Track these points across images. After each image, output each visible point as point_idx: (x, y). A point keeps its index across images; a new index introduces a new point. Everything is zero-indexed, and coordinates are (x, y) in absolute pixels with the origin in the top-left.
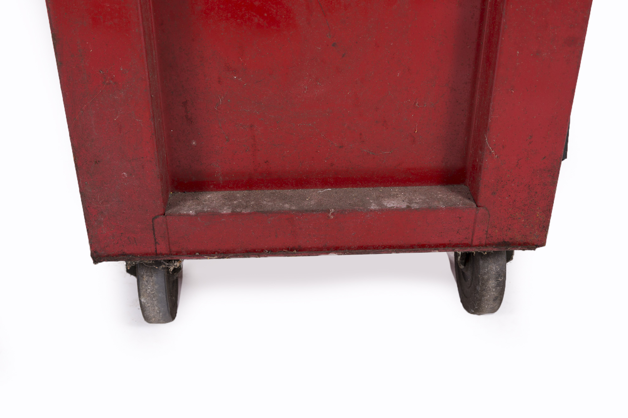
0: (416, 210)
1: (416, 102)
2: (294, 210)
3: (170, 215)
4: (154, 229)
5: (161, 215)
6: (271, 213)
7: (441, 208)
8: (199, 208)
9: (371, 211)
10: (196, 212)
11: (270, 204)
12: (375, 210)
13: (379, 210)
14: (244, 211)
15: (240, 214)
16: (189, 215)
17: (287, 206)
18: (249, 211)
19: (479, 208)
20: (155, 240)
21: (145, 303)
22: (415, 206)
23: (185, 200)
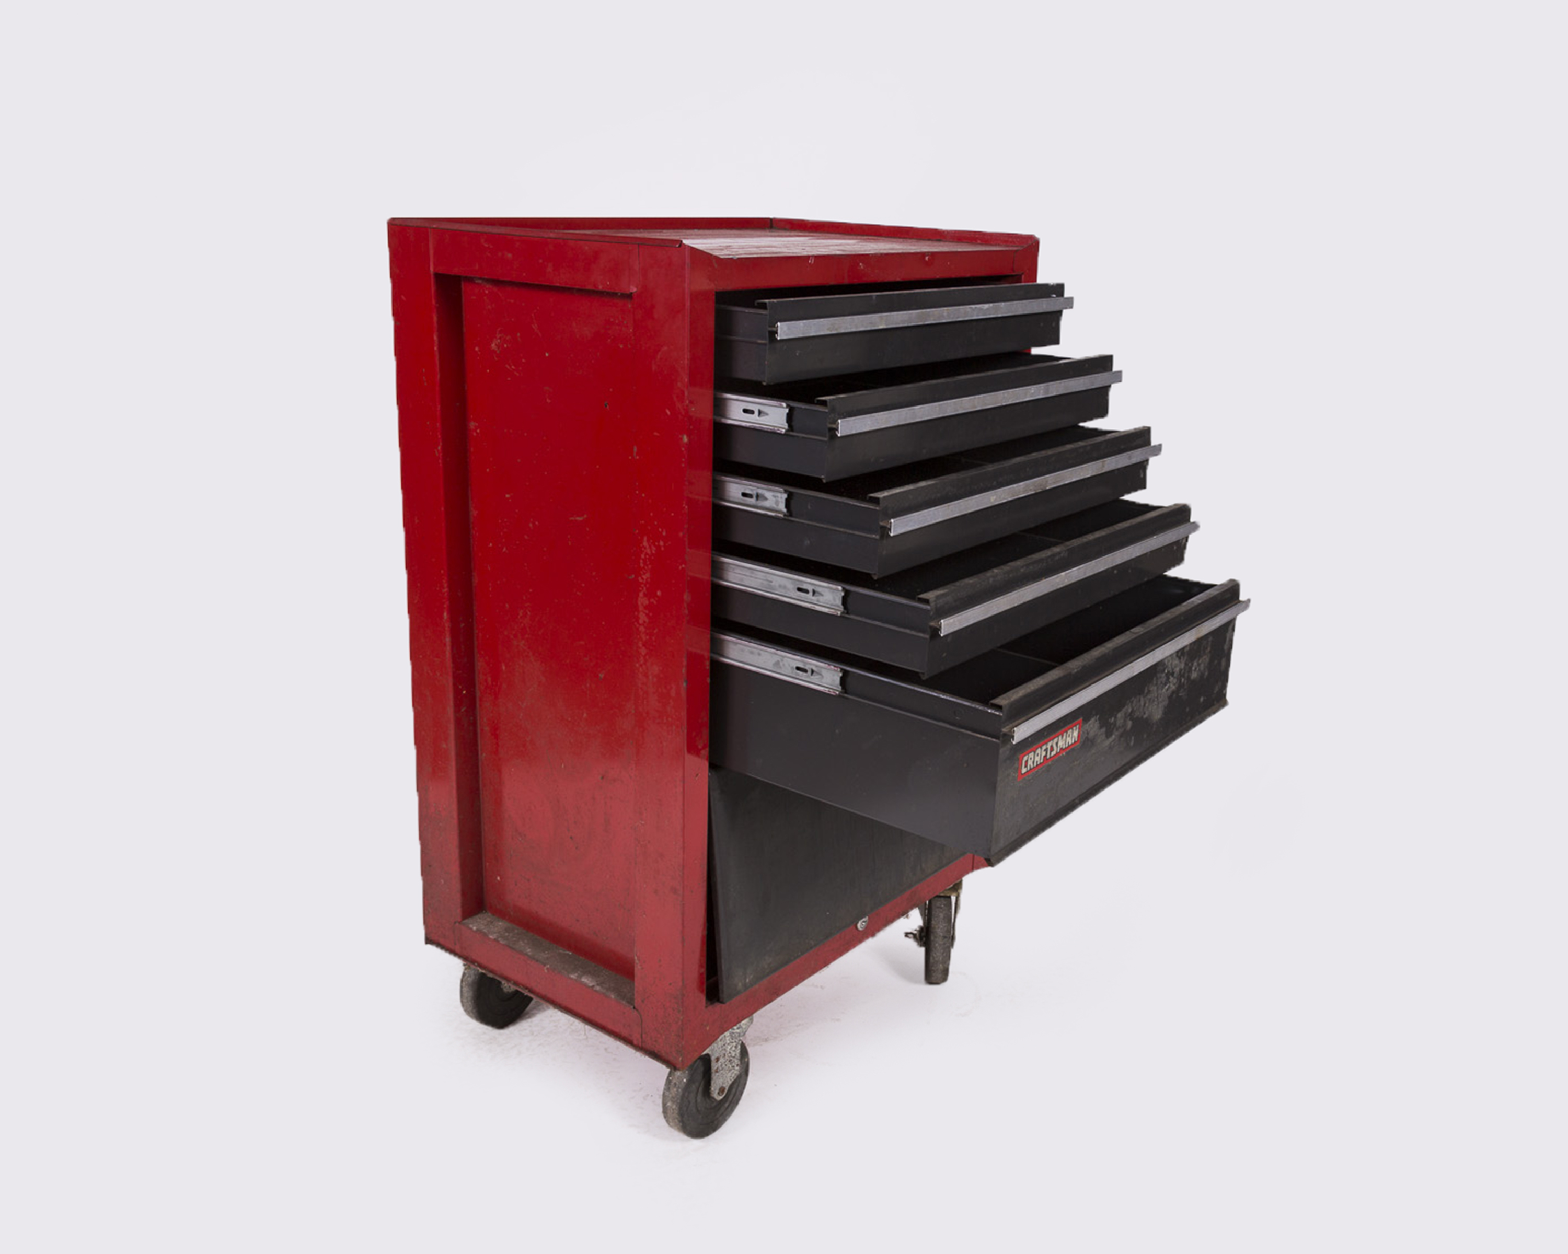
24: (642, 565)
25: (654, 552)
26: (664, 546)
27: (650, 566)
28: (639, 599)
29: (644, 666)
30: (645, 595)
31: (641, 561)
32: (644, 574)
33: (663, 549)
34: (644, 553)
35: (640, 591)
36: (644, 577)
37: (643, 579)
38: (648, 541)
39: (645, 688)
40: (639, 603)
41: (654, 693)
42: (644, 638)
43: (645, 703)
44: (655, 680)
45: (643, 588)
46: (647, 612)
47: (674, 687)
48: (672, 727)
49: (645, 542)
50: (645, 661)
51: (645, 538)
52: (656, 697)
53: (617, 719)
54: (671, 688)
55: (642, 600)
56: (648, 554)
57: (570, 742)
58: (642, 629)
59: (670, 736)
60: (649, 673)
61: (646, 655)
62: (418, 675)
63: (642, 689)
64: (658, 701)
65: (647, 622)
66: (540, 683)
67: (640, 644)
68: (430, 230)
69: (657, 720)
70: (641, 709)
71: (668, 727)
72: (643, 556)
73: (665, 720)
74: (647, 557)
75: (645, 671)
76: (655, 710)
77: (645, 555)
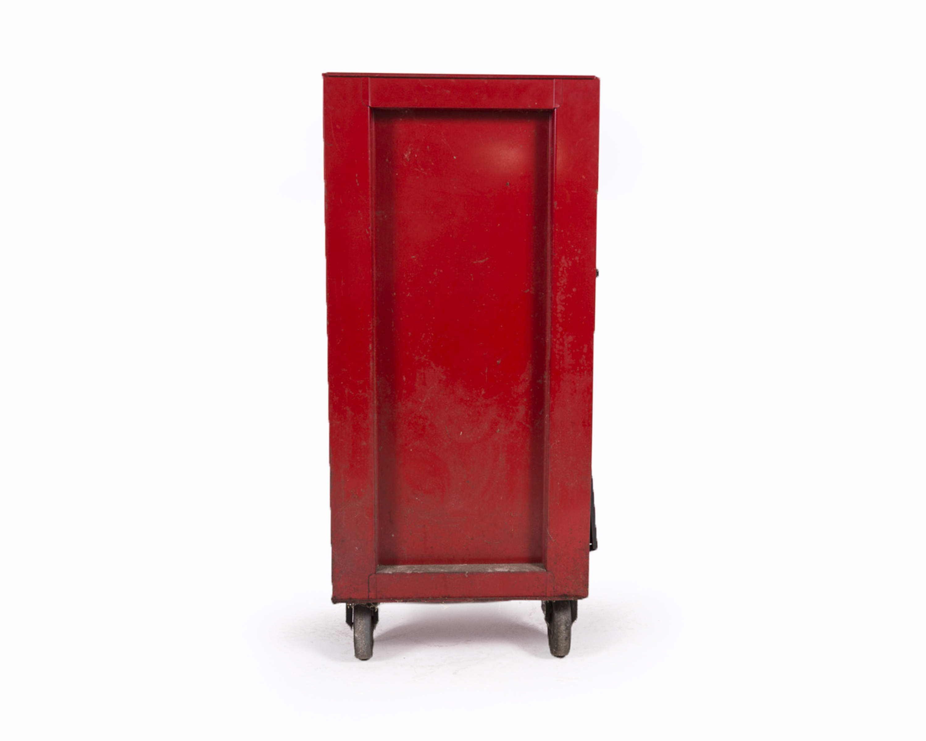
0: (513, 573)
1: (512, 514)
2: (446, 572)
3: (378, 574)
4: (369, 583)
5: (373, 573)
6: (434, 573)
7: (527, 572)
8: (394, 571)
9: (488, 573)
10: (392, 572)
11: (433, 570)
12: (490, 573)
13: (493, 573)
14: (419, 572)
15: (417, 573)
16: (388, 574)
17: (442, 570)
18: (421, 572)
20: (369, 589)
21: (357, 637)
22: (512, 571)
23: (387, 568)
24: (560, 275)
25: (570, 265)
26: (579, 259)
27: (566, 274)
28: (557, 297)
29: (561, 340)
30: (562, 293)
31: (560, 273)
32: (562, 280)
33: (578, 261)
34: (562, 267)
35: (559, 291)
36: (562, 282)
37: (560, 283)
38: (566, 258)
39: (561, 353)
40: (557, 300)
41: (569, 354)
42: (561, 321)
43: (561, 362)
44: (570, 346)
45: (561, 289)
46: (564, 303)
47: (586, 346)
48: (584, 372)
49: (563, 260)
50: (562, 335)
51: (563, 257)
52: (570, 356)
53: (512, 388)
54: (583, 347)
55: (560, 297)
56: (565, 267)
57: (469, 415)
58: (559, 315)
59: (582, 379)
60: (565, 342)
61: (562, 331)
62: (338, 398)
63: (558, 354)
64: (573, 358)
65: (564, 310)
66: (440, 381)
67: (557, 326)
68: (369, 78)
69: (572, 371)
70: (557, 367)
71: (580, 373)
72: (561, 269)
73: (578, 370)
74: (565, 269)
75: (562, 342)
76: (570, 365)
77: (563, 268)
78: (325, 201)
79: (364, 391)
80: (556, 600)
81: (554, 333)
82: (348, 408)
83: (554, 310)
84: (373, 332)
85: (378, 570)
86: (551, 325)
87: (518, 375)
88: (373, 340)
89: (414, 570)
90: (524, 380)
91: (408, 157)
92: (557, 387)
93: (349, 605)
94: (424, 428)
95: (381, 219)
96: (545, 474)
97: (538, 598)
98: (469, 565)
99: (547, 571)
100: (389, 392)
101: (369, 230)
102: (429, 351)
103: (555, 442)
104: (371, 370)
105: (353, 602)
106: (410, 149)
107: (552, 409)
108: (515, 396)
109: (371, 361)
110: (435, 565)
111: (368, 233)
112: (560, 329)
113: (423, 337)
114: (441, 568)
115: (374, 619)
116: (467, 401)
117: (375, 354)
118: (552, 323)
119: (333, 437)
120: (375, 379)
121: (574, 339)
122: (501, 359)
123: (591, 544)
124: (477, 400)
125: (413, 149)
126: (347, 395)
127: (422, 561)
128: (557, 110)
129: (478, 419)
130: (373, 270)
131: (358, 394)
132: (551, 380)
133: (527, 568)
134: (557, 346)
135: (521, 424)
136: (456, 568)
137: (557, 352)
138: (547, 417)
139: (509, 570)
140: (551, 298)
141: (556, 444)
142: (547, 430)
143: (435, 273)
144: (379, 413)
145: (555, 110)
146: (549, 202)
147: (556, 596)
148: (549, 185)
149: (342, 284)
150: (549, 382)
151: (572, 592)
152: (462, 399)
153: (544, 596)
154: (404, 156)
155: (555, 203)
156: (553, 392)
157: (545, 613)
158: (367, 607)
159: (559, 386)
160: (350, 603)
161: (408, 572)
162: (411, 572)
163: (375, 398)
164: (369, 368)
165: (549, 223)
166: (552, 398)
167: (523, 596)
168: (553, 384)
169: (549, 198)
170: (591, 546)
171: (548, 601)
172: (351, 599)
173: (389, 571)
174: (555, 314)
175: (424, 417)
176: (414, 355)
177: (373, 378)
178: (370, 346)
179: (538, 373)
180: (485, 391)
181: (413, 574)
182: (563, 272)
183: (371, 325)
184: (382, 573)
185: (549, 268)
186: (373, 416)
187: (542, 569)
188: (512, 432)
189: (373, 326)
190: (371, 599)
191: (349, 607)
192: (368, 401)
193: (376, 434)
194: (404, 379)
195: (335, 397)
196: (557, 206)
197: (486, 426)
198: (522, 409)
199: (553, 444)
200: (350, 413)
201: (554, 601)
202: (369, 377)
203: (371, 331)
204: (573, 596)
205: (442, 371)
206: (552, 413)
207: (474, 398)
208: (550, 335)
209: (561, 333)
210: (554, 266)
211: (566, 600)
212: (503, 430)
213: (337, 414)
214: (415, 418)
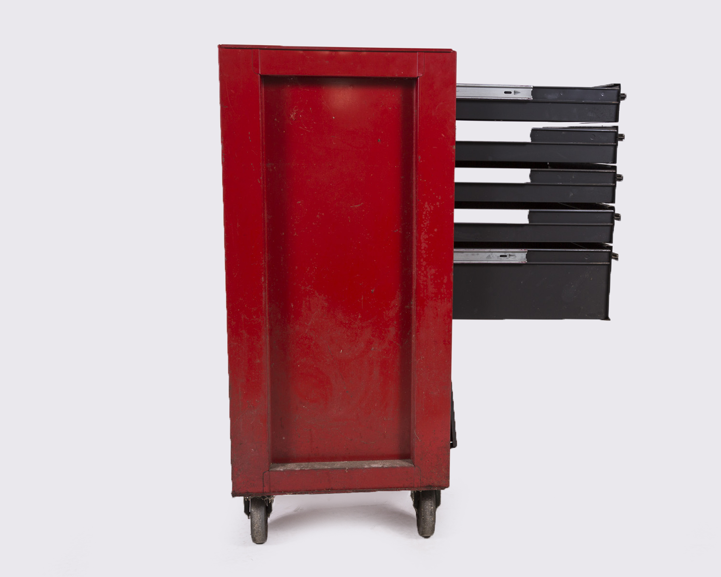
0: (386, 468)
1: (384, 418)
2: (329, 468)
3: (271, 471)
4: (263, 479)
5: (267, 471)
6: (319, 470)
7: (398, 467)
8: (285, 468)
9: (365, 468)
10: (283, 469)
11: (318, 466)
12: (367, 468)
13: (369, 468)
14: (306, 469)
15: (304, 470)
16: (280, 471)
17: (326, 467)
18: (308, 469)
19: (415, 467)
20: (263, 484)
22: (385, 466)
23: (279, 466)
24: (424, 218)
25: (432, 209)
26: (439, 205)
27: (429, 217)
28: (422, 236)
29: (425, 272)
30: (426, 233)
31: (423, 216)
32: (425, 222)
33: (439, 206)
35: (423, 232)
36: (426, 224)
37: (424, 225)
38: (428, 204)
39: (425, 283)
40: (422, 238)
41: (432, 284)
42: (425, 256)
43: (425, 291)
44: (432, 277)
45: (424, 230)
46: (427, 242)
47: (446, 277)
48: (444, 299)
49: (426, 205)
50: (425, 269)
51: (426, 203)
52: (433, 286)
53: (384, 312)
54: (444, 279)
55: (424, 236)
56: (428, 211)
57: (347, 336)
58: (423, 252)
59: (442, 305)
60: (428, 274)
61: (426, 265)
62: (235, 323)
63: (423, 284)
64: (435, 288)
65: (427, 248)
66: (323, 307)
67: (422, 260)
68: (259, 50)
69: (434, 298)
70: (422, 295)
71: (441, 300)
72: (424, 213)
73: (439, 297)
74: (428, 212)
75: (426, 274)
76: (432, 293)
77: (426, 212)
78: (222, 155)
79: (258, 317)
80: (423, 490)
81: (419, 266)
82: (244, 332)
83: (419, 247)
84: (265, 266)
85: (271, 468)
86: (417, 260)
87: (389, 302)
88: (265, 273)
89: (302, 467)
90: (394, 306)
91: (294, 117)
92: (422, 312)
93: (247, 498)
94: (309, 347)
95: (271, 170)
96: (412, 385)
97: (407, 489)
98: (349, 462)
99: (415, 466)
100: (279, 316)
101: (260, 180)
102: (313, 282)
103: (420, 358)
104: (264, 299)
105: (250, 495)
106: (295, 111)
107: (418, 331)
108: (387, 320)
109: (264, 291)
110: (320, 463)
111: (259, 182)
112: (424, 263)
113: (308, 270)
114: (325, 465)
115: (268, 510)
116: (346, 324)
117: (266, 285)
118: (417, 258)
119: (232, 356)
120: (267, 306)
121: (436, 272)
122: (374, 288)
123: (451, 442)
124: (354, 323)
125: (297, 110)
126: (243, 320)
127: (309, 460)
128: (420, 78)
129: (356, 339)
130: (264, 214)
131: (253, 319)
132: (417, 306)
133: (398, 463)
134: (422, 277)
135: (391, 342)
136: (338, 465)
137: (421, 283)
138: (414, 337)
139: (382, 466)
140: (417, 237)
141: (422, 359)
142: (414, 348)
143: (318, 216)
144: (270, 334)
145: (419, 78)
146: (414, 156)
147: (423, 487)
148: (414, 141)
149: (238, 226)
150: (415, 307)
151: (436, 483)
152: (341, 322)
153: (412, 487)
154: (291, 116)
155: (420, 157)
156: (419, 316)
157: (414, 500)
158: (262, 499)
159: (423, 311)
160: (247, 497)
161: (297, 469)
162: (299, 469)
163: (267, 323)
164: (262, 297)
165: (414, 174)
166: (417, 321)
167: (394, 488)
168: (418, 309)
169: (414, 153)
170: (451, 443)
171: (416, 491)
172: (248, 493)
173: (281, 468)
174: (420, 251)
175: (310, 338)
176: (300, 285)
177: (265, 306)
178: (263, 278)
179: (406, 300)
180: (361, 315)
181: (301, 470)
182: (426, 215)
183: (263, 261)
184: (275, 470)
185: (415, 211)
186: (265, 338)
187: (410, 464)
188: (384, 350)
189: (265, 262)
190: (266, 492)
191: (246, 500)
192: (261, 325)
193: (268, 352)
194: (292, 306)
195: (233, 322)
196: (421, 160)
197: (362, 345)
198: (392, 331)
199: (419, 360)
200: (246, 335)
201: (420, 491)
202: (262, 304)
203: (263, 266)
204: (437, 487)
205: (325, 298)
206: (418, 333)
207: (352, 322)
208: (416, 268)
209: (425, 266)
210: (418, 210)
211: (431, 490)
212: (377, 348)
213: (234, 336)
214: (302, 338)
